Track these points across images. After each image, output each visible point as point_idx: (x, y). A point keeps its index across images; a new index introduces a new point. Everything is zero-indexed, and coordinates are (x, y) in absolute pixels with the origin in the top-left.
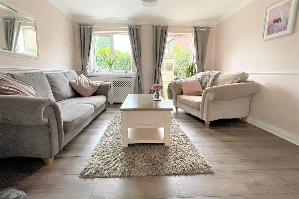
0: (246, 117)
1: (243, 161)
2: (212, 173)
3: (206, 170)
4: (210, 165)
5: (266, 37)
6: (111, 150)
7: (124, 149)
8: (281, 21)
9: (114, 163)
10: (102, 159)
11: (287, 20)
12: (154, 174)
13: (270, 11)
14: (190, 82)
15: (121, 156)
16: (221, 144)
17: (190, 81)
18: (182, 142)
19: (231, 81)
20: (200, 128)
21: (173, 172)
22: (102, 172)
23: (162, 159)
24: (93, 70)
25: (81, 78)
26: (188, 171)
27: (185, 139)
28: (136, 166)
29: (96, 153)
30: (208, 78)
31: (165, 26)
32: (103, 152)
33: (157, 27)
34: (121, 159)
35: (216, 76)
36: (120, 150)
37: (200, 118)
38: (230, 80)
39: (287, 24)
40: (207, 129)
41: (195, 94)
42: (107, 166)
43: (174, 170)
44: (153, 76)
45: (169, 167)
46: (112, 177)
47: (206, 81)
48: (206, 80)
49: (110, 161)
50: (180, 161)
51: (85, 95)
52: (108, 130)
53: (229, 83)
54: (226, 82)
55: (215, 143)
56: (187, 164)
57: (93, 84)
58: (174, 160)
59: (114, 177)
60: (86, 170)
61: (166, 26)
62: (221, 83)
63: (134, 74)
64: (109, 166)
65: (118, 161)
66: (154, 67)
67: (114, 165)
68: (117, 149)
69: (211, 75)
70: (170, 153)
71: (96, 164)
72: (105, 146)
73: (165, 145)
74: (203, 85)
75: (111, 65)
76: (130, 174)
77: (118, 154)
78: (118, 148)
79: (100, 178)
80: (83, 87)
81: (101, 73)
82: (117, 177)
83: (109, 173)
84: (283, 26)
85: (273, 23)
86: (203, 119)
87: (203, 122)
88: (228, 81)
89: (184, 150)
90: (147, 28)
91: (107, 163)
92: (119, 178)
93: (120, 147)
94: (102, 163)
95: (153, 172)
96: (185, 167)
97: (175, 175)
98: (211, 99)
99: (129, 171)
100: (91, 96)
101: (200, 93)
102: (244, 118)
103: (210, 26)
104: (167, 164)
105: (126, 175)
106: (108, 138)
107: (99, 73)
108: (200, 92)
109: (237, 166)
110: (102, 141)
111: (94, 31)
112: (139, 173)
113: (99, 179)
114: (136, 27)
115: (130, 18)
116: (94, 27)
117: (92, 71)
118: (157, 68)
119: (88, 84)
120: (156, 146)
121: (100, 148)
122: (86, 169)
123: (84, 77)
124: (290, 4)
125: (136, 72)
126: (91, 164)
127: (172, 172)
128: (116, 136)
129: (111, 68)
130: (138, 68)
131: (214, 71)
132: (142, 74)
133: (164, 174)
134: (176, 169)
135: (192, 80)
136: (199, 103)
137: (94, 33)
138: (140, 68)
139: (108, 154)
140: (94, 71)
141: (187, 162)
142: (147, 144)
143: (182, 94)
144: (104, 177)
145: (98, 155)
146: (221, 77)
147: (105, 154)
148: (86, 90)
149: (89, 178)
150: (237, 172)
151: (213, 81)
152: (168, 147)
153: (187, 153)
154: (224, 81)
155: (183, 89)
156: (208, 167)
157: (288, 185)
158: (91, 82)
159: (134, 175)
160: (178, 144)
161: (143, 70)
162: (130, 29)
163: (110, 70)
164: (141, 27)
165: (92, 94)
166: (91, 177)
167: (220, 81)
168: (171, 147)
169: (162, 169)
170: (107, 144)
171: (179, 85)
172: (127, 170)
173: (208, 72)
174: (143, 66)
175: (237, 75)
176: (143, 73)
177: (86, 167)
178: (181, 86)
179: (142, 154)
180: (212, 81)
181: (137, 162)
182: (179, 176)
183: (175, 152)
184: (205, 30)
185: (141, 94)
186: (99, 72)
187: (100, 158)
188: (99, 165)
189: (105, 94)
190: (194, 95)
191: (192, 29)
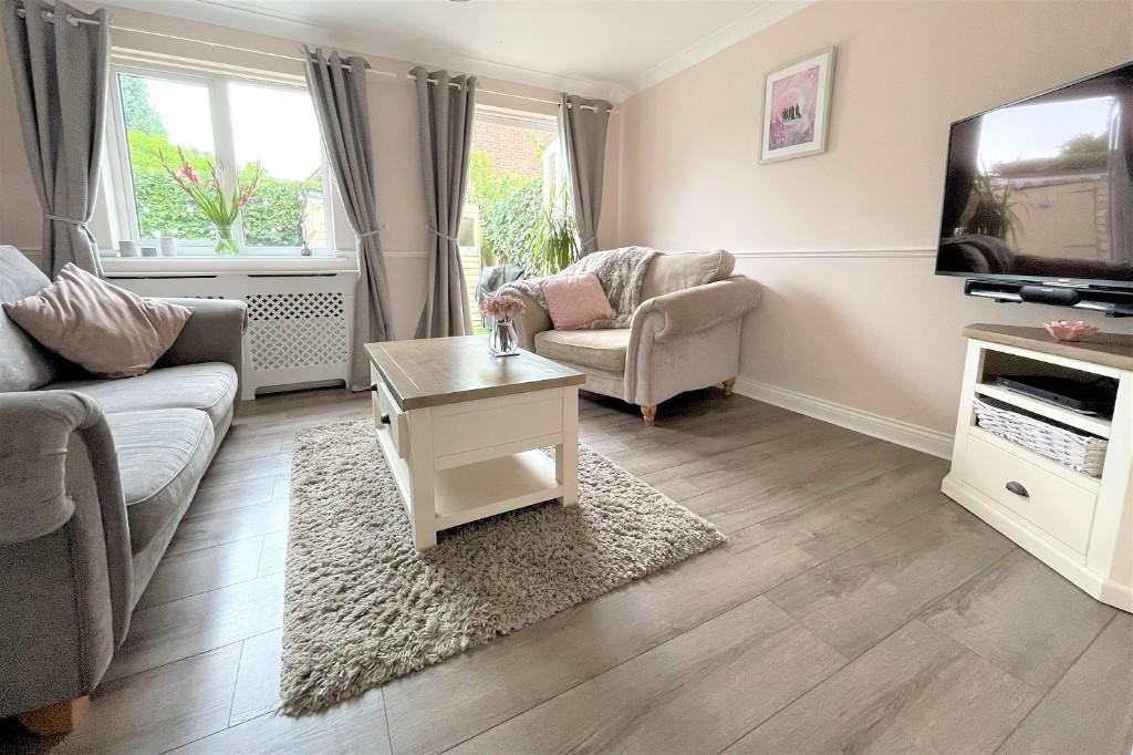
0: (733, 381)
1: (772, 493)
2: (720, 545)
3: (707, 540)
4: (711, 525)
5: (768, 155)
6: (373, 572)
7: (428, 556)
8: (799, 116)
9: (416, 614)
10: (359, 617)
11: (812, 115)
12: (577, 599)
13: (774, 83)
14: (574, 286)
15: (431, 583)
16: (706, 464)
17: (571, 284)
18: (608, 482)
19: (695, 278)
20: (630, 430)
21: (629, 576)
22: (389, 658)
23: (578, 549)
24: (121, 243)
25: (70, 282)
26: (667, 558)
27: (610, 470)
28: (505, 594)
29: (310, 604)
30: (624, 271)
31: (464, 76)
32: (343, 590)
33: (431, 76)
34: (438, 593)
35: (650, 264)
36: (414, 562)
37: (626, 399)
38: (692, 274)
39: (812, 125)
40: (649, 430)
41: (593, 326)
42: (395, 633)
43: (626, 568)
44: (428, 265)
45: (610, 565)
46: (436, 663)
47: (621, 281)
48: (621, 277)
49: (396, 613)
50: (633, 539)
51: (118, 369)
52: (305, 505)
53: (690, 282)
54: (682, 281)
55: (692, 466)
56: (655, 539)
57: (151, 311)
58: (615, 540)
59: (444, 659)
60: (310, 679)
61: (468, 77)
62: (665, 286)
63: (344, 259)
64: (404, 633)
65: (428, 601)
66: (430, 232)
67: (422, 621)
68: (398, 564)
69: (633, 260)
70: (591, 523)
71: (343, 641)
72: (337, 566)
73: (566, 503)
74: (613, 292)
75: (223, 222)
76: (499, 628)
77: (414, 577)
78: (398, 559)
79: (386, 683)
80: (99, 331)
81: (169, 259)
82: (456, 655)
83: (420, 654)
84: (805, 129)
85: (781, 119)
86: (637, 402)
87: (633, 410)
88: (685, 277)
89: (626, 503)
90: (394, 75)
91: (390, 620)
92: (463, 656)
93: (404, 553)
94: (367, 631)
95: (573, 595)
96: (653, 549)
97: (634, 580)
98: (659, 335)
99: (489, 620)
100: (149, 371)
101: (607, 321)
102: (729, 383)
103: (610, 99)
104: (601, 557)
105: (488, 636)
106: (331, 535)
107: (159, 258)
108: (605, 317)
109: (766, 510)
110: (309, 552)
111: (114, 48)
112: (530, 615)
113: (385, 688)
114: (343, 62)
115: (316, 22)
116: (111, 26)
117: (116, 246)
118: (444, 236)
119: (127, 314)
120: (538, 516)
121: (315, 580)
122: (307, 676)
123: (91, 278)
124: (816, 75)
125: (357, 255)
126: (319, 648)
127: (625, 576)
128: (362, 519)
129: (225, 235)
130: (364, 235)
131: (639, 249)
132: (381, 261)
133: (605, 589)
134: (632, 565)
135: (578, 278)
136: (621, 353)
137: (113, 59)
138: (374, 236)
139: (373, 591)
140: (125, 248)
141: (653, 535)
142: (503, 516)
143: (551, 326)
144: (404, 676)
145: (326, 610)
146: (663, 266)
147: (355, 596)
148: (121, 344)
149: (343, 700)
150: (773, 523)
151: (643, 281)
152: (576, 507)
153: (639, 510)
154: (675, 277)
155: (552, 311)
156: (709, 531)
157: (869, 521)
158: (140, 301)
159: (513, 625)
160: (598, 489)
161: (383, 246)
162: (316, 67)
163: (222, 246)
164: (367, 66)
165: (156, 358)
166: (348, 695)
167: (662, 279)
168: (584, 504)
169: (592, 577)
170: (338, 555)
171: (538, 296)
172: (483, 620)
173: (622, 251)
174: (384, 226)
175: (708, 260)
176: (385, 254)
177: (304, 668)
178: (544, 299)
179: (506, 553)
180: (639, 278)
181: (504, 583)
182: (649, 582)
183: (605, 516)
184: (595, 109)
185: (387, 340)
186: (159, 251)
187: (342, 617)
188: (359, 641)
189: (225, 353)
190: (588, 329)
191: (555, 100)
